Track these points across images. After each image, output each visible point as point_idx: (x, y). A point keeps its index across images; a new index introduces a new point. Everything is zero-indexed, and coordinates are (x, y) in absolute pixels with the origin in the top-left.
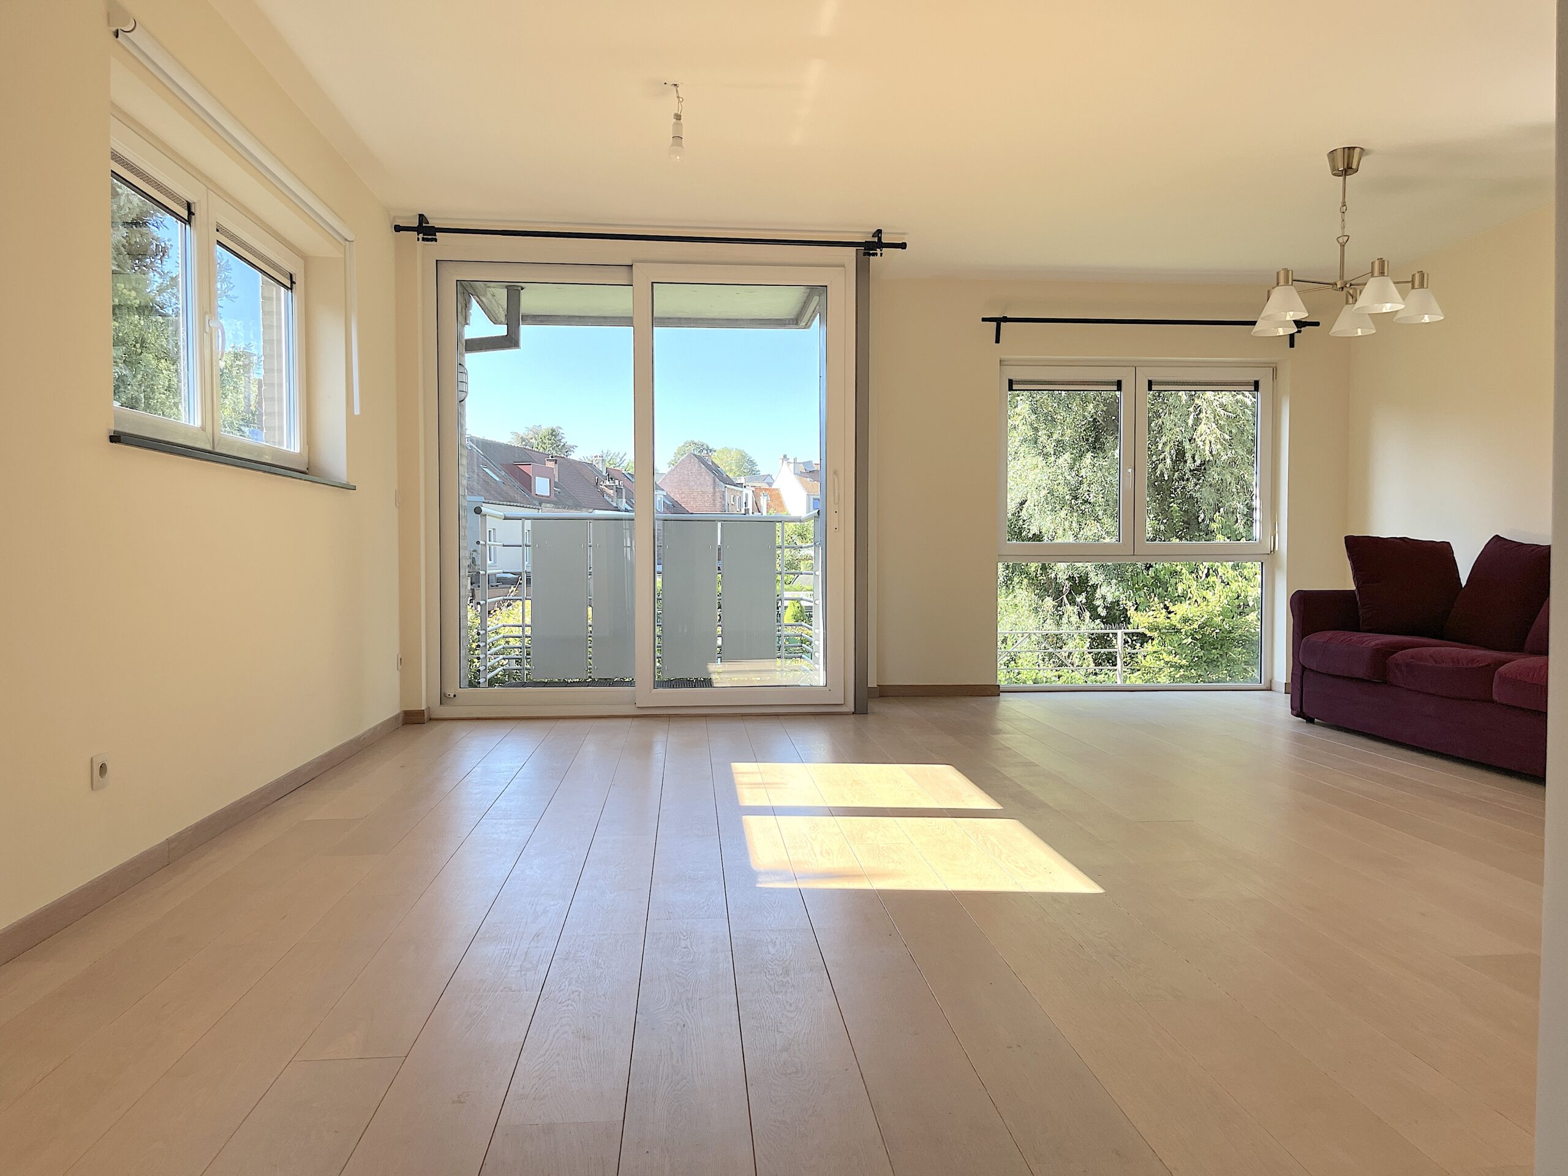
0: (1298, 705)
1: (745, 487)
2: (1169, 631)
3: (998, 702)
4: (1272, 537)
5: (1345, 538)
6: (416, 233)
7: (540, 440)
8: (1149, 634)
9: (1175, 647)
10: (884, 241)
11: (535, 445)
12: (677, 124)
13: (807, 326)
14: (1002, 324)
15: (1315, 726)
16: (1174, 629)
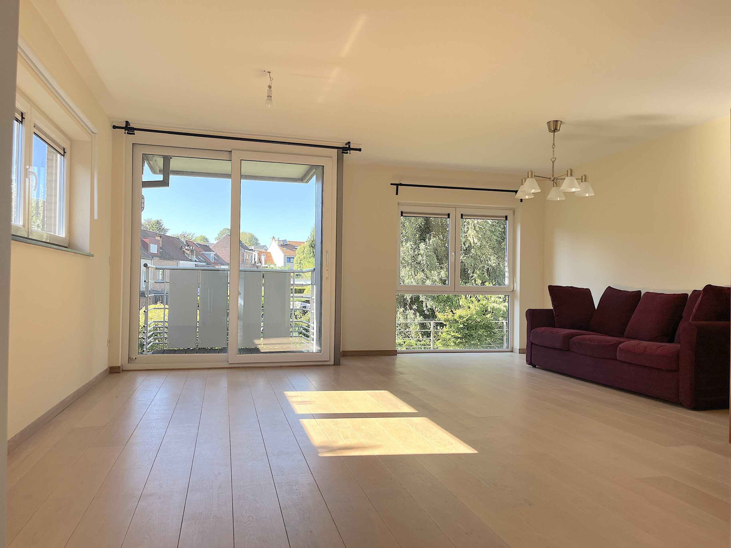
0: (529, 360)
1: (254, 251)
2: (453, 322)
3: (396, 358)
4: (513, 284)
5: (548, 286)
6: (124, 130)
7: (151, 226)
8: (445, 323)
9: (455, 329)
10: (351, 147)
11: (149, 228)
12: (270, 90)
13: (307, 182)
14: (399, 186)
15: (537, 369)
16: (455, 321)
